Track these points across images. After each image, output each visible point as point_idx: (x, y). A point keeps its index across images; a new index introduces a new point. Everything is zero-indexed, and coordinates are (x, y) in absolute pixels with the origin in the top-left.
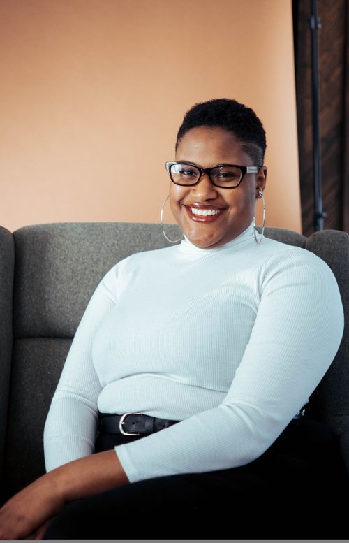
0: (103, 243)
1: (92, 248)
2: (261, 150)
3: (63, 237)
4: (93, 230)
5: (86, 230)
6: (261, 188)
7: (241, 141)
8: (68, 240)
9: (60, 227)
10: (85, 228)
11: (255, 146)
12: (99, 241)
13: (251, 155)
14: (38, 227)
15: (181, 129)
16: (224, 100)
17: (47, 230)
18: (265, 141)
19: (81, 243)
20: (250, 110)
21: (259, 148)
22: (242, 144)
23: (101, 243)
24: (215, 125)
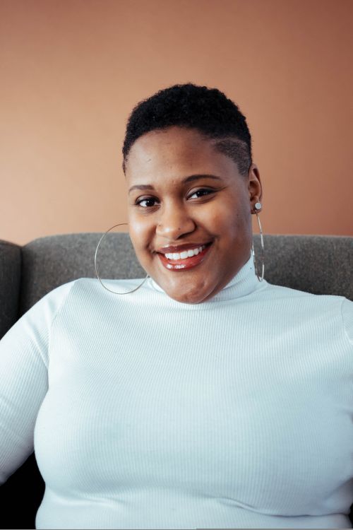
0: (133, 263)
1: (119, 268)
2: (244, 144)
3: (81, 253)
4: (120, 244)
5: (112, 244)
6: (257, 197)
7: (212, 137)
8: (88, 257)
9: (80, 240)
10: (110, 242)
11: (235, 140)
12: (127, 259)
13: (230, 155)
14: (52, 239)
15: (125, 143)
16: (176, 88)
17: (62, 244)
18: (247, 130)
19: (105, 262)
20: (215, 92)
21: (240, 141)
22: (214, 142)
23: (130, 262)
24: (169, 125)
